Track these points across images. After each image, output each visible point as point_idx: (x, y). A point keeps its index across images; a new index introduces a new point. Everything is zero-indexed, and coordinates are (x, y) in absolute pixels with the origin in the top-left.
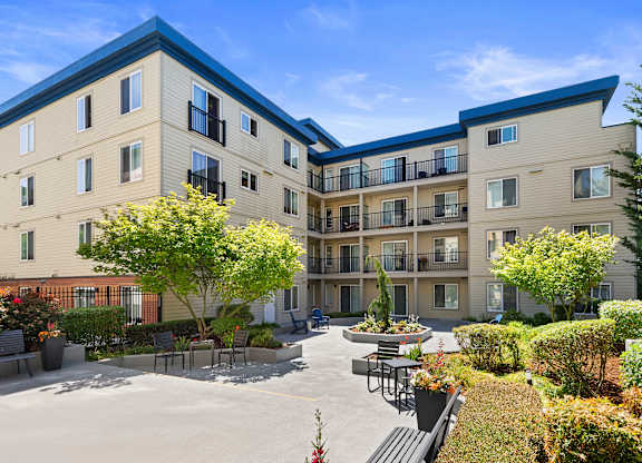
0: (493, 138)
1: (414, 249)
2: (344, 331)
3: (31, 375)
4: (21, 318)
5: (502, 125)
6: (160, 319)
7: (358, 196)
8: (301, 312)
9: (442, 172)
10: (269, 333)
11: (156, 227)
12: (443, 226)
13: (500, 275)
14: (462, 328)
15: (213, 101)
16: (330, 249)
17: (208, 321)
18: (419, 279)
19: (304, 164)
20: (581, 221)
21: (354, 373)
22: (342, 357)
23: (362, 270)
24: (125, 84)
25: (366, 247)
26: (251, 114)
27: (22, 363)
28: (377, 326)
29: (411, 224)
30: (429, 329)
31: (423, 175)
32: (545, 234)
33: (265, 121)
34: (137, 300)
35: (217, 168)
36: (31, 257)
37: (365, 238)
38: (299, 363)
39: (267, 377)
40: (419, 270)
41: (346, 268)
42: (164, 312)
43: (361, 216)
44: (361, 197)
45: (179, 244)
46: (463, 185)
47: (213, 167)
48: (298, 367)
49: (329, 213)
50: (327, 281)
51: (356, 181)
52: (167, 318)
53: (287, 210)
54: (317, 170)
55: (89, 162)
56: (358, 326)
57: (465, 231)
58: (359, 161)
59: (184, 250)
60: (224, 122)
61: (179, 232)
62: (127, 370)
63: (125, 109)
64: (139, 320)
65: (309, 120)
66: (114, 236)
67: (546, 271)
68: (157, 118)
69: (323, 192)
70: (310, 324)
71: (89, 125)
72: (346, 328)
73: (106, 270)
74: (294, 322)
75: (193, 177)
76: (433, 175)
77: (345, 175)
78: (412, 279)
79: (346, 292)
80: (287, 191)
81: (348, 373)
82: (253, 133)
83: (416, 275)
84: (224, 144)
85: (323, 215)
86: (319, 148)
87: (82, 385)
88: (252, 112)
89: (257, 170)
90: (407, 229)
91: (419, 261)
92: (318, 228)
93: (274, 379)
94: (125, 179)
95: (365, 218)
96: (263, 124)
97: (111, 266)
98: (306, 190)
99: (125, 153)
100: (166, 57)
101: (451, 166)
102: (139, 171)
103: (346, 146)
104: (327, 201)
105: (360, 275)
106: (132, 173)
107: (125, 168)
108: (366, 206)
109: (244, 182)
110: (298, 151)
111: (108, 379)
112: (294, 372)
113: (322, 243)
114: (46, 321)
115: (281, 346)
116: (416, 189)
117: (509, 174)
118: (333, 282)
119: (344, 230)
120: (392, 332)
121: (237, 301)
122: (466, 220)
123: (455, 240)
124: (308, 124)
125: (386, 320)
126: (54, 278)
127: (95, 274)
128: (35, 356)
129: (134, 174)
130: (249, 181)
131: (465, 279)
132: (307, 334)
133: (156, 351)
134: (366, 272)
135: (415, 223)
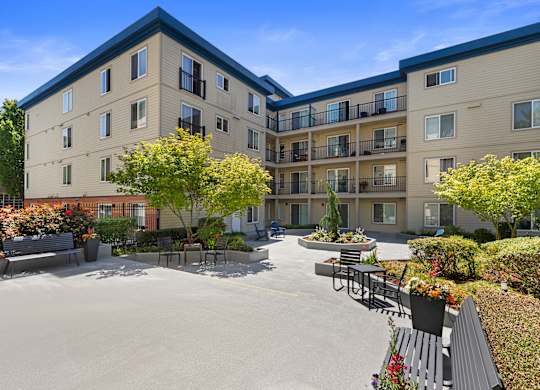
0: (432, 81)
1: (355, 176)
2: (299, 240)
3: (78, 265)
4: (71, 224)
5: (440, 69)
6: (158, 227)
7: (307, 134)
8: (261, 223)
9: (383, 111)
10: (240, 240)
11: (161, 159)
12: (383, 156)
13: (443, 196)
14: (417, 240)
15: (197, 66)
16: (282, 176)
17: (194, 230)
18: (360, 199)
19: (263, 111)
20: (521, 149)
21: (318, 274)
22: (303, 261)
23: (310, 191)
24: (134, 58)
25: (313, 174)
26: (224, 75)
27: (72, 257)
28: (327, 236)
29: (354, 154)
30: (373, 240)
31: (364, 115)
32: (487, 160)
33: (234, 79)
34: (142, 213)
35: (199, 116)
36: (69, 183)
37: (313, 167)
38: (268, 264)
39: (244, 273)
40: (360, 192)
41: (296, 190)
42: (161, 222)
43: (310, 150)
44: (310, 135)
45: (178, 172)
46: (403, 121)
47: (197, 115)
48: (267, 267)
49: (282, 148)
50: (280, 201)
51: (305, 122)
52: (163, 227)
53: (250, 146)
54: (273, 115)
55: (108, 115)
56: (310, 236)
57: (404, 159)
58: (308, 106)
59: (180, 176)
60: (204, 82)
61: (177, 163)
62: (141, 264)
63: (134, 77)
64: (143, 228)
65: (266, 76)
66: (132, 166)
67: (492, 193)
68: (158, 81)
69: (278, 131)
70: (269, 233)
71: (109, 90)
72: (301, 238)
73: (125, 191)
74: (258, 231)
75: (181, 123)
76: (373, 115)
77: (296, 118)
78: (354, 199)
79: (295, 209)
80: (250, 132)
81: (312, 273)
82: (226, 89)
83: (357, 195)
84: (204, 98)
85: (278, 149)
86: (275, 98)
87: (113, 274)
88: (225, 73)
89: (228, 116)
90: (349, 159)
91: (360, 185)
92: (274, 159)
93: (250, 276)
94: (134, 126)
95: (313, 151)
96: (233, 81)
97: (129, 188)
98: (265, 130)
99: (134, 107)
100: (164, 36)
101: (391, 106)
102: (144, 119)
103: (295, 95)
104: (281, 138)
105: (308, 196)
106: (139, 122)
107: (134, 118)
108: (313, 142)
109: (219, 126)
110: (259, 101)
111: (129, 270)
112: (265, 271)
113: (277, 171)
114: (87, 227)
115: (251, 250)
116: (358, 126)
117: (447, 111)
118: (285, 202)
119: (295, 160)
120: (342, 242)
121: (217, 215)
122: (405, 151)
123: (394, 167)
124: (266, 79)
125: (335, 231)
126: (84, 197)
127: (116, 194)
128: (80, 251)
129: (141, 122)
130: (222, 125)
131: (404, 199)
132: (268, 241)
133: (159, 251)
134: (313, 193)
135: (357, 154)
